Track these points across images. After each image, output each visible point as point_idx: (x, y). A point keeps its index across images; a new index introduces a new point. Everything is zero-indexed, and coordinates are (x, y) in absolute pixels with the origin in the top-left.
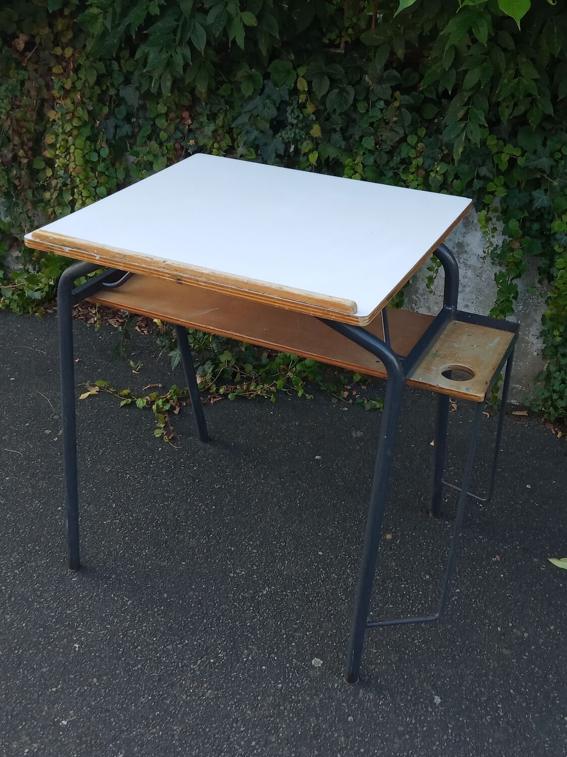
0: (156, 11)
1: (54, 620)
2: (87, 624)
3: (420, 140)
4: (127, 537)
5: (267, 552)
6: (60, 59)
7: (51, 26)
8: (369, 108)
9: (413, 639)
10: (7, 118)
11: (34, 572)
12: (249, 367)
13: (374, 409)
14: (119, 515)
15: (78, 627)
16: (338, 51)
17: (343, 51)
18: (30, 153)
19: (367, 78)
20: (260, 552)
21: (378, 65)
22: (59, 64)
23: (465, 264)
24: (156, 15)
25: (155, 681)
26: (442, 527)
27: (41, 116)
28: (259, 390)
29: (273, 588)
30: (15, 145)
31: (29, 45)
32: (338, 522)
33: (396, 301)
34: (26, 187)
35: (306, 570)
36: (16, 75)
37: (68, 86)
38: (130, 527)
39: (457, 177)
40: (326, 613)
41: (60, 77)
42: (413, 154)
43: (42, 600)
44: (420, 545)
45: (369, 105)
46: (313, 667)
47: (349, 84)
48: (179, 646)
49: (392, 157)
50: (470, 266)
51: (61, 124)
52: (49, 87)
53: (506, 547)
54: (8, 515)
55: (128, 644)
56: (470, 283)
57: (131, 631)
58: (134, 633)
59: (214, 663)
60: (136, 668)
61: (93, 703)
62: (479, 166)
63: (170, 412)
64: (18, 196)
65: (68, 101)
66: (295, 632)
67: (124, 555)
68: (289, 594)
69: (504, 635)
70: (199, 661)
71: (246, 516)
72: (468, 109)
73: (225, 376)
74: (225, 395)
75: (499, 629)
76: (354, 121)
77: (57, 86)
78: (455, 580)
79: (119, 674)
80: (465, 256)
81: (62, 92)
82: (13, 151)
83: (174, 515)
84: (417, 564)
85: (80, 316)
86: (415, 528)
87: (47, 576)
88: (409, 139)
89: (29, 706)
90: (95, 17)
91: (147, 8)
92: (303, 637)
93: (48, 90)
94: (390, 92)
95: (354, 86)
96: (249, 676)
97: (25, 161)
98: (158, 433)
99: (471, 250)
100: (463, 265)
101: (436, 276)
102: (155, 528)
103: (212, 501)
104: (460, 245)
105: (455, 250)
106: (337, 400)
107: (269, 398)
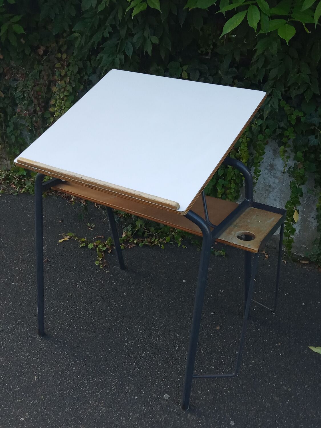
0: (107, 35)
1: (26, 363)
2: (43, 366)
4: (72, 319)
5: (148, 332)
6: (60, 60)
7: (57, 42)
9: (223, 387)
10: (32, 91)
11: (19, 335)
12: (152, 229)
13: (220, 256)
14: (69, 307)
15: (38, 367)
16: (207, 57)
17: (210, 57)
18: (43, 109)
19: (220, 72)
20: (144, 332)
21: (225, 65)
22: (59, 62)
23: (274, 176)
24: (107, 37)
25: (75, 400)
26: (250, 325)
27: (49, 90)
28: (155, 241)
29: (148, 353)
30: (35, 105)
31: (46, 52)
32: (190, 318)
33: (234, 195)
34: (40, 127)
35: (168, 344)
36: (37, 68)
37: (63, 74)
38: (75, 314)
39: (267, 127)
40: (176, 369)
41: (59, 69)
43: (21, 351)
44: (235, 334)
46: (164, 399)
47: (210, 75)
48: (91, 382)
50: (277, 177)
51: (58, 94)
52: (54, 74)
53: (285, 338)
54: (10, 304)
55: (63, 379)
56: (277, 187)
57: (66, 372)
58: (68, 372)
59: (109, 392)
60: (66, 392)
61: (40, 410)
62: (280, 122)
63: (106, 252)
64: (36, 131)
65: (63, 82)
66: (156, 378)
67: (69, 329)
68: (157, 357)
69: (276, 388)
70: (101, 391)
71: (139, 312)
72: (272, 90)
73: (139, 233)
74: (137, 244)
75: (274, 385)
77: (57, 74)
78: (252, 355)
79: (56, 395)
80: (274, 171)
81: (60, 77)
82: (34, 108)
83: (99, 309)
84: (232, 344)
85: (65, 197)
86: (234, 324)
87: (26, 338)
89: (5, 409)
90: (76, 38)
91: (103, 34)
92: (161, 382)
93: (53, 76)
94: (232, 79)
95: (212, 76)
96: (127, 401)
97: (40, 113)
98: (97, 263)
99: (277, 168)
100: (273, 176)
101: (256, 182)
102: (88, 315)
103: (121, 302)
104: (271, 165)
105: (269, 168)
106: (199, 250)
107: (161, 246)
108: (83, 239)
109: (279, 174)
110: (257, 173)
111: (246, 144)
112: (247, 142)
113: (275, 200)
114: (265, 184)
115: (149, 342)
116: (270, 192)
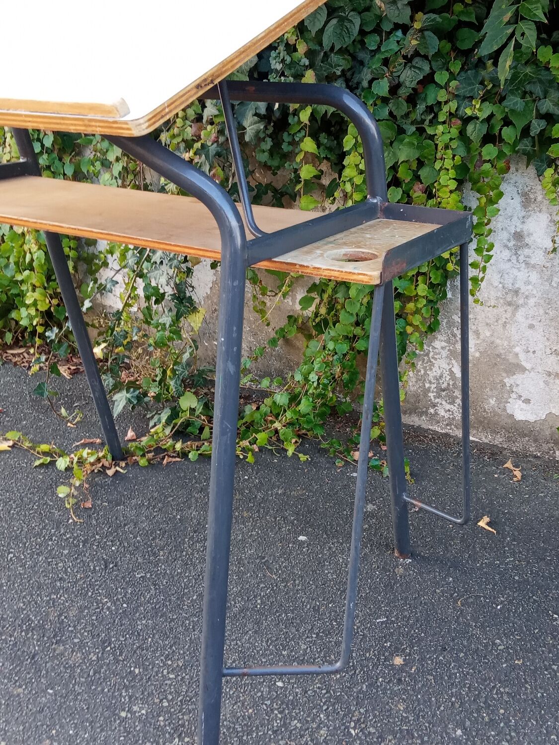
3: (453, 77)
5: (192, 678)
8: (381, 41)
19: (378, 2)
20: (179, 678)
23: (527, 264)
32: (317, 634)
35: (250, 711)
42: (442, 96)
44: (450, 677)
45: (381, 37)
47: (353, 10)
49: (415, 106)
50: (534, 266)
56: (535, 292)
62: (540, 99)
63: (100, 472)
71: (173, 620)
72: (518, 7)
73: (190, 429)
74: (184, 455)
76: (362, 63)
80: (526, 251)
83: (61, 615)
86: (444, 649)
88: (437, 78)
94: (408, 12)
95: (360, 13)
98: (62, 491)
99: (535, 241)
100: (523, 265)
101: (483, 278)
102: (23, 634)
103: (125, 596)
104: (518, 236)
105: (511, 244)
106: (343, 463)
107: (245, 457)
108: (44, 447)
109: (538, 258)
110: (485, 253)
111: (452, 173)
112: (455, 167)
113: (531, 327)
114: (503, 287)
115: (194, 707)
116: (517, 307)
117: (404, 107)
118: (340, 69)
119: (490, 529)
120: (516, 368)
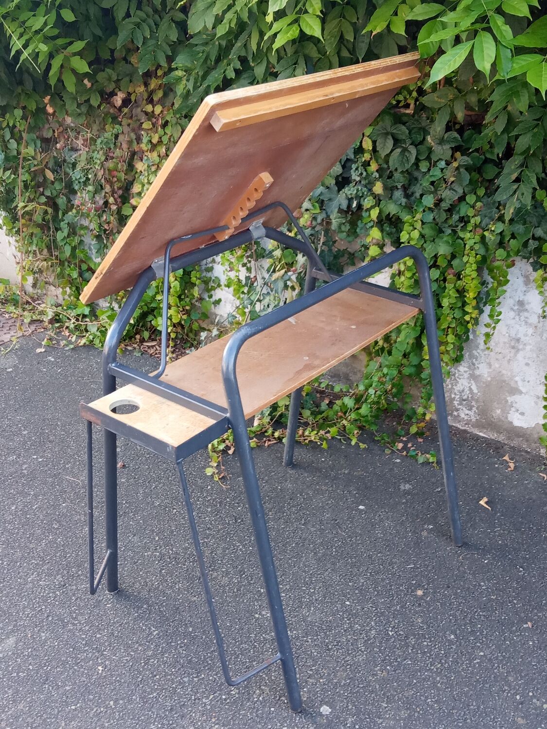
0: (231, 75)
1: (84, 642)
2: (113, 649)
3: (479, 199)
4: (163, 569)
5: (295, 596)
6: (150, 116)
7: (146, 85)
8: (430, 167)
9: (427, 698)
10: (101, 169)
11: (74, 595)
12: (307, 413)
13: (427, 463)
14: (160, 548)
15: (104, 651)
16: (408, 111)
17: (412, 112)
18: (119, 200)
19: (429, 138)
20: (288, 596)
21: (438, 128)
22: (149, 120)
23: (526, 322)
24: (232, 78)
25: (167, 710)
26: (477, 588)
27: (131, 166)
28: (312, 435)
29: (295, 632)
30: (106, 193)
31: (126, 102)
32: (371, 573)
33: (454, 356)
34: (114, 231)
35: (331, 618)
36: (111, 129)
37: (155, 140)
38: (169, 560)
39: (513, 236)
40: (343, 662)
41: (149, 132)
42: (471, 212)
43: (76, 622)
44: (450, 604)
45: (430, 164)
46: (321, 715)
47: (411, 144)
48: (195, 679)
49: (451, 215)
50: (530, 325)
51: (146, 175)
52: (139, 140)
53: (541, 614)
54: (59, 540)
55: (147, 673)
56: (530, 342)
57: (152, 660)
58: (156, 662)
59: (225, 700)
60: (151, 696)
61: (107, 725)
62: (535, 227)
63: (224, 452)
64: (108, 238)
65: (155, 154)
66: (308, 678)
67: (159, 587)
68: (310, 641)
69: (522, 703)
70: (212, 696)
71: (281, 559)
72: (522, 170)
73: (283, 420)
74: (280, 439)
75: (518, 697)
76: (416, 179)
77: (145, 140)
78: (480, 643)
79: (135, 700)
80: (526, 314)
81: (150, 146)
82: (105, 198)
83: (212, 553)
84: (444, 622)
85: (156, 354)
86: (449, 587)
87: (84, 600)
88: (468, 198)
89: (49, 720)
90: (180, 79)
91: (224, 72)
92: (316, 684)
93: (138, 143)
94: (450, 152)
95: (416, 146)
96: (257, 716)
97: (114, 207)
98: (209, 471)
99: (532, 308)
100: (523, 323)
101: (493, 333)
102: (191, 564)
103: (250, 542)
104: (521, 303)
105: (516, 308)
106: (390, 451)
107: (322, 444)
109: (534, 319)
110: (495, 318)
111: (474, 266)
112: (477, 262)
113: (527, 364)
114: (509, 336)
115: (297, 614)
116: (518, 350)
117: (444, 216)
118: (401, 184)
119: (487, 507)
120: (515, 391)
